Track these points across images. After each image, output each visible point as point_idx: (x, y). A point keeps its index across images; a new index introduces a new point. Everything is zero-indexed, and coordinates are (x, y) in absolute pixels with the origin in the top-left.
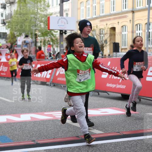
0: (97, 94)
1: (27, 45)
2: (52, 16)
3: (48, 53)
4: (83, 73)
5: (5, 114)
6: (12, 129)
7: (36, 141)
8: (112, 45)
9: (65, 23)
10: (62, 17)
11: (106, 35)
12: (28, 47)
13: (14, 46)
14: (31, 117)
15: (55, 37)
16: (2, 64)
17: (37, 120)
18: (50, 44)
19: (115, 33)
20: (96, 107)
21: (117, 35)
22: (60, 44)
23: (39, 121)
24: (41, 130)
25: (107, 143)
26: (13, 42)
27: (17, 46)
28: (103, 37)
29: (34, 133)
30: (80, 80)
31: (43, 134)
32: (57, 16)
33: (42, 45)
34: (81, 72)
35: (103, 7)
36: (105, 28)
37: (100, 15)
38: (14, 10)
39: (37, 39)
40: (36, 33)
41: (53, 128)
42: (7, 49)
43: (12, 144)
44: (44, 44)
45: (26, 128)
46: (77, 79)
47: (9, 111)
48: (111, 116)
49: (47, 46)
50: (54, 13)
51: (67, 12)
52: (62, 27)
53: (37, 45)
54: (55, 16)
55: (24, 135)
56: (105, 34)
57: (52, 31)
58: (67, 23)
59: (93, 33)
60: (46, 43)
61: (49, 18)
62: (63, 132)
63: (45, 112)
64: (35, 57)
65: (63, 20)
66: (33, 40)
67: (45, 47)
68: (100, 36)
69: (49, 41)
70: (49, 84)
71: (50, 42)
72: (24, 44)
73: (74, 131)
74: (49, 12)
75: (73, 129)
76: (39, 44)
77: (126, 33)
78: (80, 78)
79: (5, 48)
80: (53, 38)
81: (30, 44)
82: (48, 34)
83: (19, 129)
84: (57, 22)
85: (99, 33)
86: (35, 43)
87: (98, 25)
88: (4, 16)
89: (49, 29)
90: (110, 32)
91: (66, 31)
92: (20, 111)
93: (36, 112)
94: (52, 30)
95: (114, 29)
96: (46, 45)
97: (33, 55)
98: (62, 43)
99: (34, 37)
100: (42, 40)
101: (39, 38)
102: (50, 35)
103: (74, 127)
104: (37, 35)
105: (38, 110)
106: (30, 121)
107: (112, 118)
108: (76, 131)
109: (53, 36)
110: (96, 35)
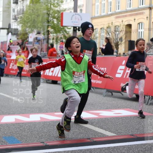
0: (110, 94)
2: (65, 12)
3: (60, 50)
4: (78, 75)
5: (14, 114)
7: (45, 143)
8: (127, 43)
10: (76, 13)
11: (122, 32)
12: (39, 44)
13: (25, 43)
14: (41, 118)
15: (68, 34)
16: (12, 62)
18: (62, 42)
19: (131, 30)
20: (109, 108)
21: (133, 33)
23: (49, 122)
24: (50, 132)
26: (24, 39)
27: (28, 42)
28: (118, 34)
30: (75, 82)
32: (71, 12)
33: (54, 42)
34: (76, 73)
35: (119, 3)
36: (121, 25)
37: (115, 12)
38: (27, 6)
39: (49, 35)
40: (49, 29)
42: (18, 46)
43: (20, 146)
44: (57, 42)
46: (72, 81)
47: (18, 110)
48: (125, 117)
49: (59, 43)
50: (68, 9)
51: (82, 8)
53: (49, 43)
54: (69, 11)
56: (120, 32)
57: (66, 28)
59: (107, 30)
60: (58, 40)
61: (62, 14)
62: (73, 134)
63: (56, 112)
64: (47, 55)
65: (77, 16)
66: (45, 37)
67: (58, 45)
68: (115, 33)
69: (61, 38)
72: (35, 40)
73: (85, 133)
74: (63, 8)
75: (85, 131)
76: (51, 41)
77: (143, 30)
78: (75, 79)
79: (16, 44)
81: (41, 41)
82: (61, 30)
83: (28, 129)
84: (71, 18)
85: (114, 31)
86: (47, 40)
87: (114, 22)
88: (16, 11)
89: (62, 25)
90: (126, 29)
92: (29, 110)
93: (46, 112)
94: (65, 26)
95: (129, 26)
96: (58, 42)
97: (44, 53)
99: (46, 34)
100: (55, 37)
101: (51, 35)
102: (63, 32)
103: (85, 128)
104: (50, 31)
105: (49, 110)
106: (40, 121)
107: (125, 120)
108: (87, 133)
109: (66, 32)
110: (111, 32)
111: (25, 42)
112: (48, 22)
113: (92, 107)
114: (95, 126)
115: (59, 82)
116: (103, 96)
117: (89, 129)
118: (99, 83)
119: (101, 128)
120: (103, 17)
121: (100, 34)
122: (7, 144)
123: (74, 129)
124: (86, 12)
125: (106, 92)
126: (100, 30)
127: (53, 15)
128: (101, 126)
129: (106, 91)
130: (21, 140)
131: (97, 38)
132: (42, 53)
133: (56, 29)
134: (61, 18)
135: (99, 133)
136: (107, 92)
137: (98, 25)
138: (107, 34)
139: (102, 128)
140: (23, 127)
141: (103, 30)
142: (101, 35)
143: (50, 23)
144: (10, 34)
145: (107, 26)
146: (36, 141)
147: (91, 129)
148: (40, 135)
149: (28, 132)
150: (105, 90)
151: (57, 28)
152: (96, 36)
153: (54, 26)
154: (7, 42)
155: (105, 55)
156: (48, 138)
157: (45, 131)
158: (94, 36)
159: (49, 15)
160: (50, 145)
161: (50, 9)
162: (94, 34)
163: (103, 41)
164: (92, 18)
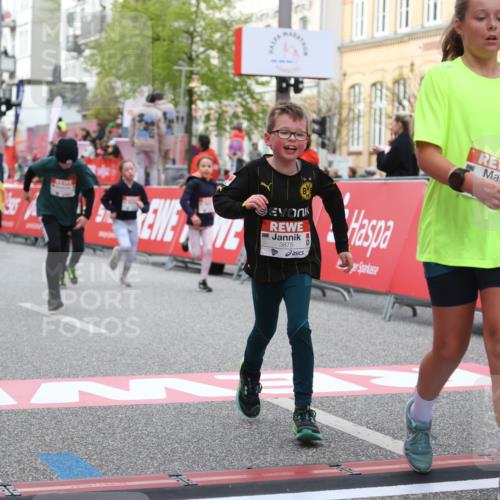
0: (408, 311)
1: (150, 127)
2: (248, 25)
3: (230, 158)
5: (74, 374)
6: (99, 430)
9: (296, 51)
10: (287, 30)
12: (152, 137)
13: (110, 132)
14: (168, 390)
15: (258, 101)
17: (190, 401)
18: (239, 129)
20: (405, 361)
23: (196, 406)
24: (202, 439)
25: (443, 493)
26: (107, 117)
29: (177, 445)
31: (208, 452)
32: (268, 26)
33: (211, 128)
37: (423, 27)
38: (115, 4)
39: (193, 106)
40: (192, 85)
41: (246, 431)
42: (87, 143)
43: (98, 485)
44: (220, 127)
45: (149, 429)
47: (88, 364)
48: (459, 393)
49: (227, 135)
50: (259, 15)
51: (306, 13)
52: (286, 66)
53: (194, 132)
54: (261, 25)
55: (140, 452)
57: (251, 82)
58: (306, 54)
59: (396, 91)
60: (226, 123)
61: (238, 33)
62: (281, 447)
63: (219, 370)
65: (291, 41)
66: (177, 112)
67: (224, 139)
69: (235, 116)
70: (236, 273)
71: (241, 121)
74: (242, 15)
76: (199, 128)
80: (254, 107)
82: (235, 90)
83: (124, 429)
84: (269, 48)
86: (185, 122)
87: (417, 62)
89: (239, 74)
91: (298, 81)
92: (128, 365)
93: (186, 370)
94: (249, 76)
96: (225, 130)
97: (178, 166)
99: (183, 100)
101: (199, 103)
102: (241, 96)
104: (196, 93)
105: (195, 363)
106: (165, 402)
107: (462, 402)
108: (329, 446)
109: (252, 97)
110: (407, 96)
111: (108, 129)
112: (191, 60)
113: (344, 357)
115: (228, 268)
116: (384, 319)
117: (337, 432)
118: (369, 273)
119: (378, 430)
120: (379, 46)
121: (371, 103)
122: (51, 479)
123: (285, 431)
124: (321, 28)
125: (394, 303)
126: (371, 90)
127: (205, 37)
128: (376, 421)
129: (393, 300)
130: (101, 466)
131: (359, 116)
132: (170, 165)
133: (219, 87)
134: (234, 48)
135: (371, 445)
136: (397, 305)
137: (363, 74)
138: (396, 104)
139: (381, 430)
140: (108, 421)
141: (381, 91)
142: (374, 106)
143: (198, 65)
144: (58, 100)
145: (395, 75)
146: (152, 470)
147: (343, 433)
148: (167, 450)
149: (125, 439)
150: (388, 297)
151: (220, 81)
152: (356, 111)
153: (211, 75)
154: (47, 127)
155: (387, 176)
156: (194, 462)
157: (184, 434)
158: (350, 110)
159: (193, 38)
160: (200, 484)
161: (197, 17)
162: (350, 104)
163: (380, 129)
164: (343, 49)
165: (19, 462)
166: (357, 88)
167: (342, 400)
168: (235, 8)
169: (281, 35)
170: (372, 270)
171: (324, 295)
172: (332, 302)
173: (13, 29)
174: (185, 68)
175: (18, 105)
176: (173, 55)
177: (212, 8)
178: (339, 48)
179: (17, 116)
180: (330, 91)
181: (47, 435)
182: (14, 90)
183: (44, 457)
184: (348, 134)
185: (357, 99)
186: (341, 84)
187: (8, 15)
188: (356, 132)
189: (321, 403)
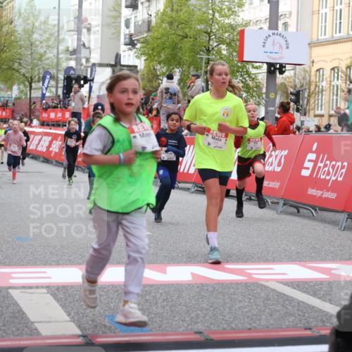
1: (174, 98)
2: (248, 28)
6: (146, 300)
7: (205, 334)
9: (281, 46)
13: (153, 99)
14: (193, 274)
15: (253, 79)
17: (208, 283)
22: (267, 96)
23: (212, 286)
24: (216, 308)
26: (151, 89)
29: (199, 312)
31: (221, 317)
32: (261, 28)
38: (157, 13)
41: (246, 304)
43: (147, 338)
45: (181, 300)
50: (255, 21)
51: (287, 20)
52: (273, 55)
54: (256, 28)
55: (174, 317)
57: (249, 66)
58: (288, 48)
59: (348, 73)
61: (242, 33)
62: (271, 315)
63: (228, 262)
72: (165, 95)
73: (299, 315)
74: (243, 19)
75: (298, 310)
80: (250, 83)
82: (238, 72)
83: (164, 300)
84: (262, 44)
88: (132, 25)
89: (241, 59)
91: (282, 66)
92: (166, 257)
94: (248, 62)
98: (272, 96)
102: (241, 75)
103: (298, 303)
106: (191, 283)
108: (304, 316)
109: (249, 76)
111: (151, 97)
112: (208, 51)
113: (313, 255)
114: (322, 298)
116: (340, 229)
117: (309, 306)
118: (330, 197)
121: (330, 81)
122: (115, 333)
123: (273, 304)
124: (297, 30)
125: (348, 218)
126: (331, 72)
127: (218, 36)
129: (346, 216)
131: (322, 91)
134: (238, 43)
136: (349, 220)
137: (326, 61)
140: (153, 294)
141: (338, 73)
142: (333, 84)
143: (213, 54)
145: (348, 62)
146: (183, 328)
147: (313, 307)
148: (193, 315)
149: (164, 307)
150: (344, 214)
152: (321, 87)
156: (211, 324)
157: (204, 305)
158: (316, 86)
159: (210, 37)
160: (216, 339)
161: (213, 22)
162: (316, 82)
163: (337, 100)
164: (312, 45)
165: (93, 321)
166: (321, 71)
167: (312, 284)
168: (239, 16)
169: (271, 35)
170: (332, 196)
171: (298, 212)
172: (304, 216)
173: (89, 30)
174: (205, 57)
175: (93, 80)
176: (196, 48)
177: (223, 17)
178: (309, 44)
179: (91, 88)
180: (302, 73)
181: (112, 303)
182: (89, 70)
183: (110, 318)
184: (314, 102)
185: (321, 79)
186: (310, 68)
187: (86, 20)
188: (320, 101)
189: (298, 286)
